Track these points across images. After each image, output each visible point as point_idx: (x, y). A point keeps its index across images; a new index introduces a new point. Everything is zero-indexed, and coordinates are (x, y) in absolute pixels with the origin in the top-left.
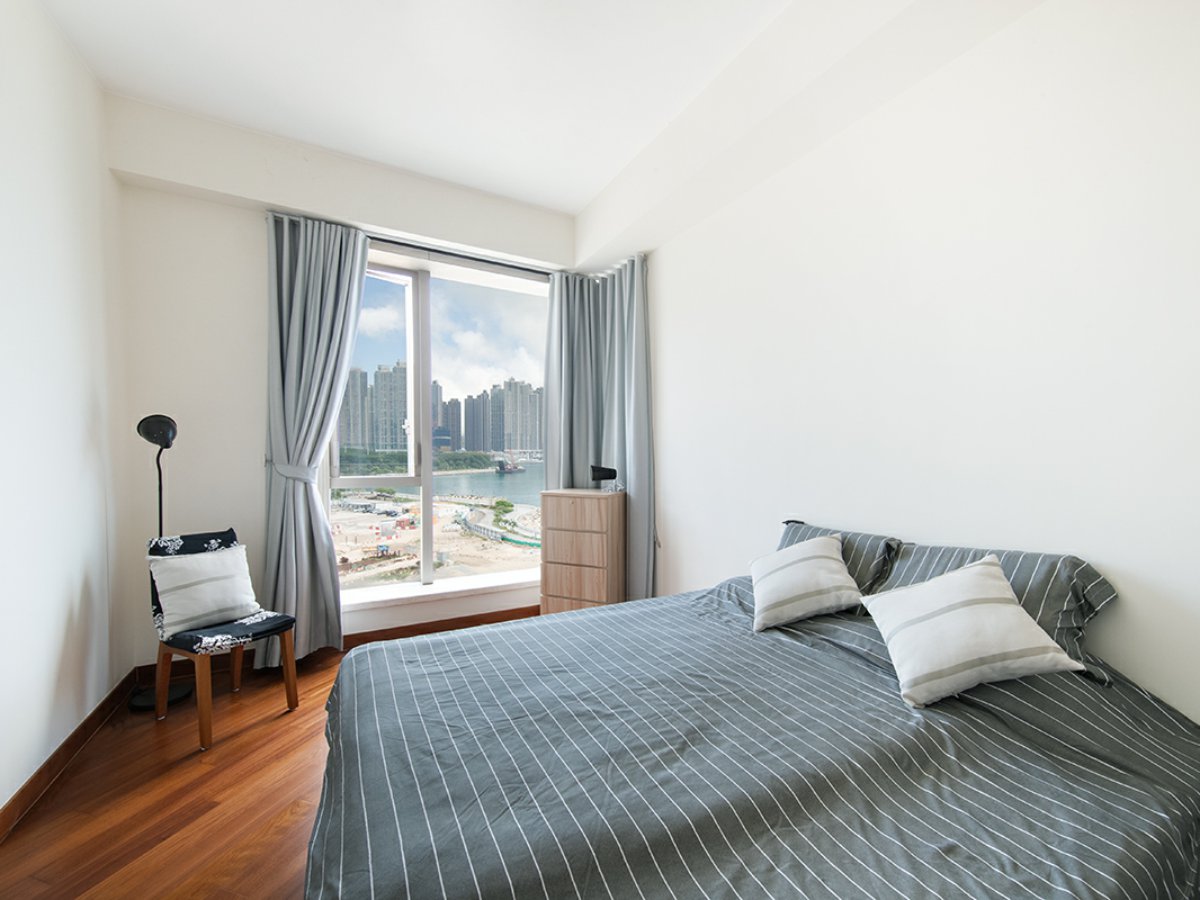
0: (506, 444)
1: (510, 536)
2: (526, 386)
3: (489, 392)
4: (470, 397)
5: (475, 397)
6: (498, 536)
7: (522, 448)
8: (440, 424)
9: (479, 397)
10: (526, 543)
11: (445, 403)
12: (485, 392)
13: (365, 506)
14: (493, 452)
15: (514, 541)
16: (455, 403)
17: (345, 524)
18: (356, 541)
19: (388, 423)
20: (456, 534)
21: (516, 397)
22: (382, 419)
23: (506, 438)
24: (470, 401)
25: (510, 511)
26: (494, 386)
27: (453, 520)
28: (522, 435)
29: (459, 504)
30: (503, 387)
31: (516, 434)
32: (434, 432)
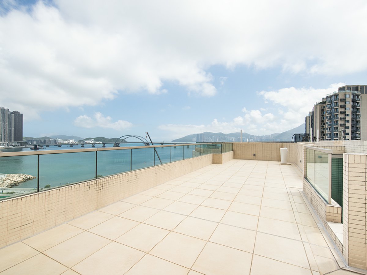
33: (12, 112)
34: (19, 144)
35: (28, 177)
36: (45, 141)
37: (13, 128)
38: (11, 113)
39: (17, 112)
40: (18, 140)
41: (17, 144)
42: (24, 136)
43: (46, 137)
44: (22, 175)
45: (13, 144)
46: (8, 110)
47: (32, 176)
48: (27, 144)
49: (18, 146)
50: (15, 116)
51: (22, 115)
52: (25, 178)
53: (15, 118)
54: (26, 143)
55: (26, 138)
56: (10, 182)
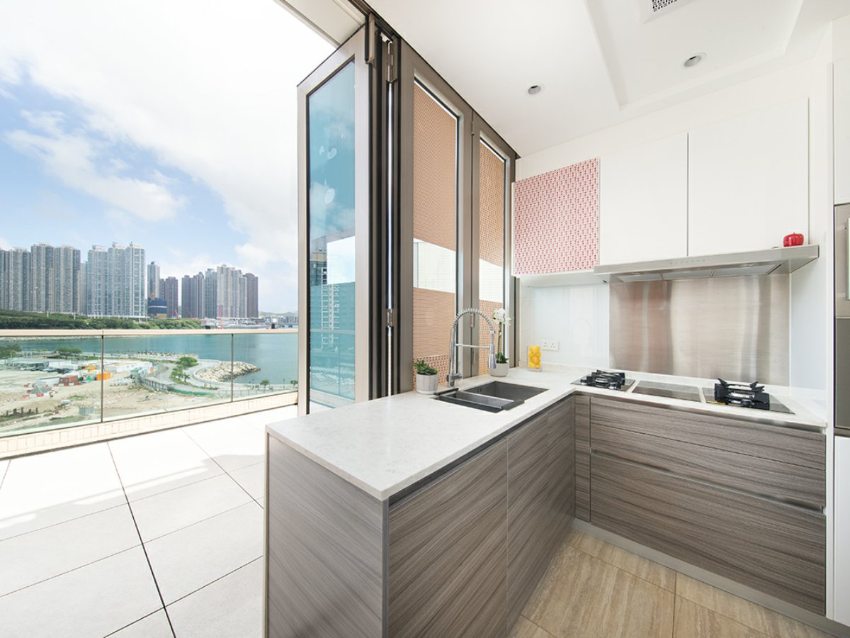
0: (218, 313)
1: (178, 387)
2: (236, 271)
3: (204, 274)
4: (187, 277)
5: (191, 277)
6: (165, 387)
7: (232, 316)
8: (157, 295)
9: (195, 277)
10: (191, 393)
11: (163, 280)
12: (200, 273)
13: (37, 365)
14: (206, 319)
15: (180, 391)
16: (173, 281)
19: (103, 294)
20: (125, 388)
21: (227, 279)
22: (94, 290)
23: (218, 308)
24: (187, 280)
25: (192, 366)
26: (209, 270)
27: (129, 374)
28: (232, 307)
29: (145, 360)
30: (216, 271)
31: (227, 306)
32: (151, 302)
33: (244, 274)
34: (254, 322)
35: (249, 368)
36: (287, 318)
37: (246, 298)
38: (244, 276)
39: (251, 274)
40: (253, 316)
41: (251, 322)
42: (260, 310)
43: (289, 313)
44: (241, 363)
45: (246, 322)
46: (240, 271)
47: (255, 367)
48: (264, 322)
49: (253, 324)
50: (248, 280)
51: (257, 278)
52: (244, 368)
53: (248, 284)
54: (262, 321)
55: (264, 314)
56: (222, 373)
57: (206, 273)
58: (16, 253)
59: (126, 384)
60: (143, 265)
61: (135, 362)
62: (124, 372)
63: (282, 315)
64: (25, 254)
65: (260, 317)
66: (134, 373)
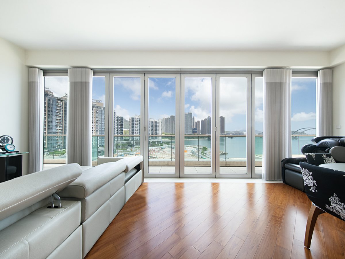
1: (204, 157)
3: (207, 118)
4: (202, 120)
5: (203, 120)
8: (195, 127)
9: (204, 120)
11: (196, 122)
12: (206, 118)
16: (199, 122)
17: (168, 151)
18: (168, 155)
20: (191, 155)
24: (202, 121)
25: (207, 150)
26: (208, 117)
27: (191, 151)
29: (194, 147)
32: (194, 129)
33: (220, 117)
35: (224, 153)
36: (236, 133)
40: (223, 133)
42: (225, 130)
50: (221, 119)
51: (224, 118)
52: (222, 153)
55: (227, 132)
57: (208, 118)
58: (168, 118)
59: (191, 154)
60: (192, 118)
61: (192, 148)
62: (190, 151)
63: (234, 132)
64: (169, 118)
65: (225, 133)
66: (192, 151)
